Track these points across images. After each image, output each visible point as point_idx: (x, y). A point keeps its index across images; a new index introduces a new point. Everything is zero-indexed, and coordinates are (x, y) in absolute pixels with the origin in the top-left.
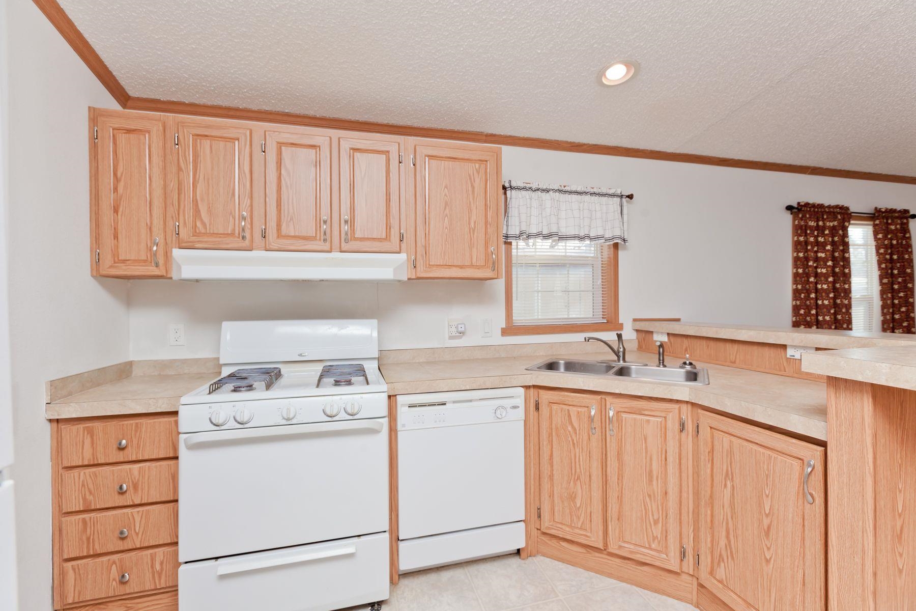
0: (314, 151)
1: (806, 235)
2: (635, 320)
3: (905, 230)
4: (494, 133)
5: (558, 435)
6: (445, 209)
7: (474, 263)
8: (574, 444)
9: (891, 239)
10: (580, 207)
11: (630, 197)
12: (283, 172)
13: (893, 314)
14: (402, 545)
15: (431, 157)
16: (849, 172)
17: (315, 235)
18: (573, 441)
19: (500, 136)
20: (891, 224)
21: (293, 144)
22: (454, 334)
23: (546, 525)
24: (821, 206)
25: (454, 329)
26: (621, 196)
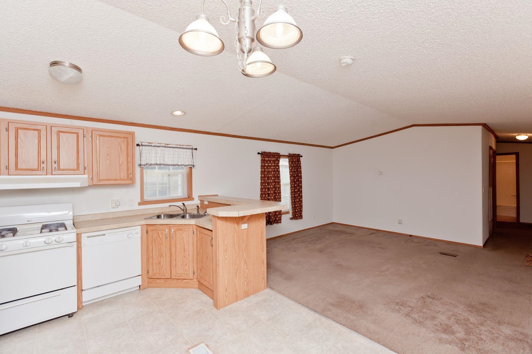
0: (37, 132)
1: (265, 163)
2: (199, 196)
3: (299, 161)
4: (134, 122)
5: (154, 242)
6: (107, 156)
7: (122, 177)
8: (160, 244)
9: (294, 164)
10: (174, 153)
11: (196, 149)
12: (19, 140)
13: (295, 189)
14: (83, 292)
15: (100, 136)
16: (280, 141)
17: (37, 168)
18: (160, 243)
19: (137, 124)
20: (294, 159)
21: (25, 129)
22: (114, 206)
23: (150, 275)
24: (270, 153)
25: (114, 204)
26: (192, 149)
